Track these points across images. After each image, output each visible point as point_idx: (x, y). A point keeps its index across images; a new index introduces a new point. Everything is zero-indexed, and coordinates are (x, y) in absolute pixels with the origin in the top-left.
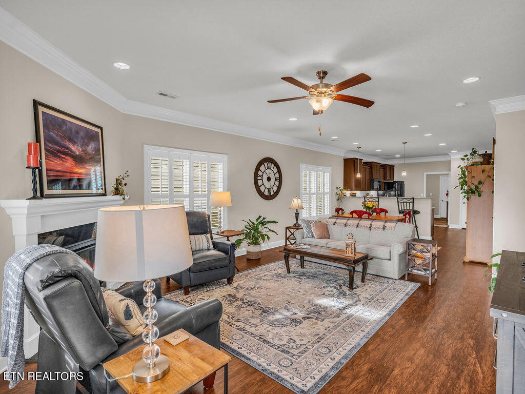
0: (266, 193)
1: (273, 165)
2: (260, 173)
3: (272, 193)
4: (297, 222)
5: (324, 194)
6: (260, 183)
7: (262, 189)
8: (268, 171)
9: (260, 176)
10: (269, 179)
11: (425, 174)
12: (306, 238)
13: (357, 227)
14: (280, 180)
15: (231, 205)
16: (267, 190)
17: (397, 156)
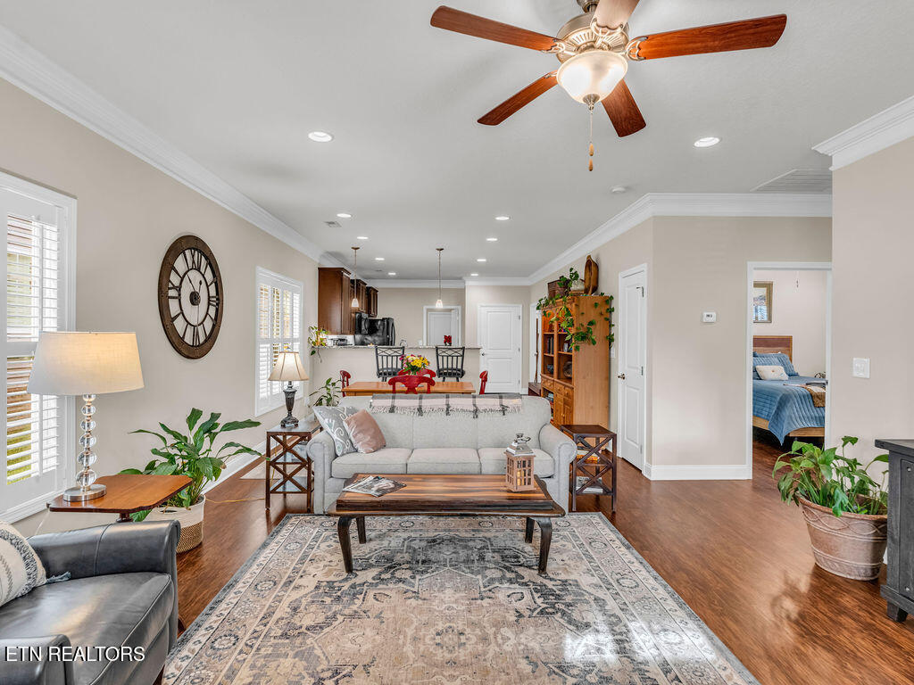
0: (188, 339)
1: (204, 261)
2: (175, 279)
3: (202, 339)
4: (290, 414)
5: (293, 340)
6: (174, 307)
7: (179, 325)
8: (194, 275)
9: (174, 287)
10: (194, 298)
11: (425, 307)
12: (343, 455)
13: (448, 414)
14: (217, 302)
15: (141, 386)
16: (190, 331)
17: (390, 274)
